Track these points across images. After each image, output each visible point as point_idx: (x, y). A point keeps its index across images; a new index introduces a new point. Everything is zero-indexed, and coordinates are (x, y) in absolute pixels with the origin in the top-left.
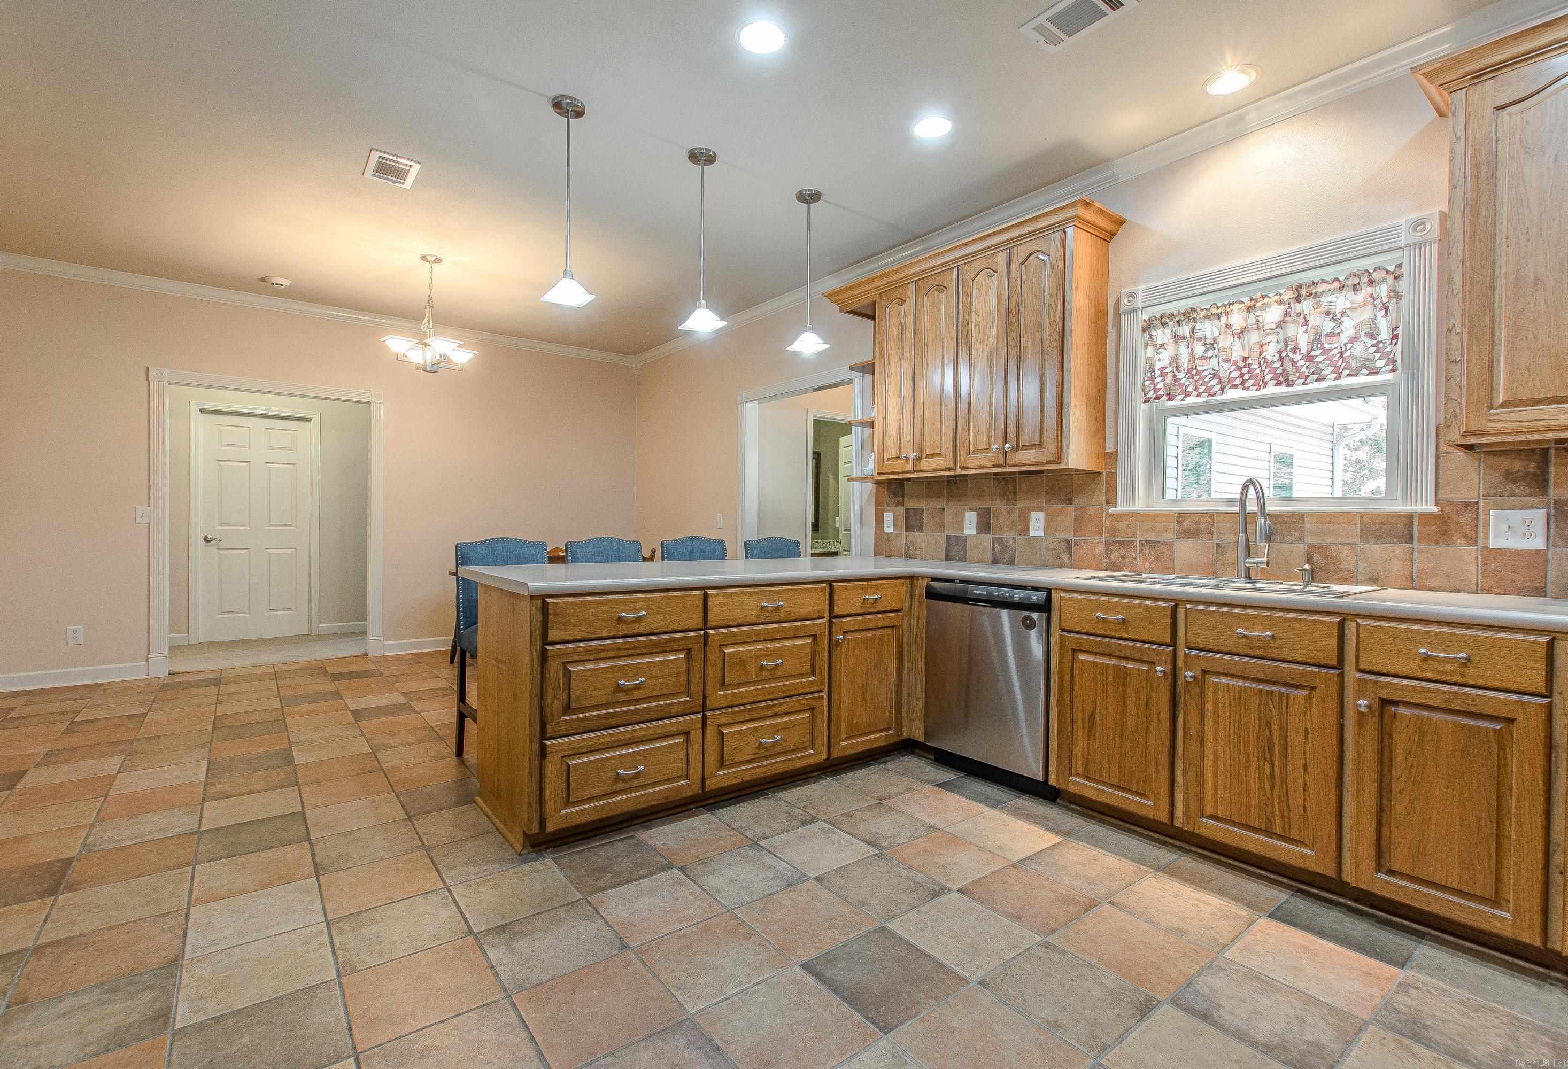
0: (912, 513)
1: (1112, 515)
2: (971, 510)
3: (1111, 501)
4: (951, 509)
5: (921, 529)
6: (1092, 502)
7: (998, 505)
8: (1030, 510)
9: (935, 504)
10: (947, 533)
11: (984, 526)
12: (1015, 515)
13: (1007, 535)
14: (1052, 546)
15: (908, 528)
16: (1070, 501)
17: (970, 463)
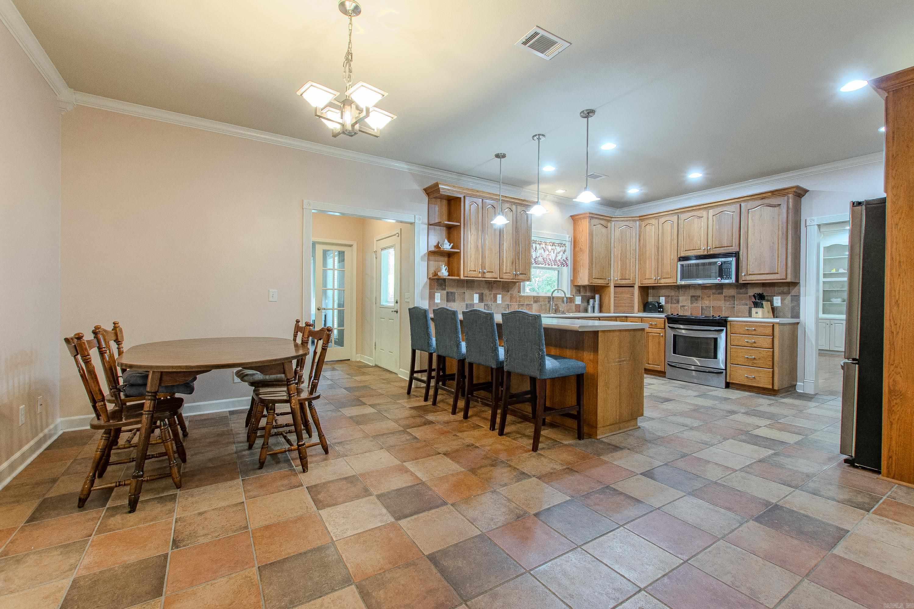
0: (450, 294)
1: (520, 296)
2: (476, 293)
3: (519, 292)
4: (468, 293)
5: (454, 301)
6: (514, 292)
7: (486, 292)
8: (497, 294)
9: (462, 290)
10: (466, 303)
11: (481, 300)
12: (492, 296)
13: (489, 303)
14: (504, 306)
15: (448, 301)
16: (508, 291)
17: (504, 277)
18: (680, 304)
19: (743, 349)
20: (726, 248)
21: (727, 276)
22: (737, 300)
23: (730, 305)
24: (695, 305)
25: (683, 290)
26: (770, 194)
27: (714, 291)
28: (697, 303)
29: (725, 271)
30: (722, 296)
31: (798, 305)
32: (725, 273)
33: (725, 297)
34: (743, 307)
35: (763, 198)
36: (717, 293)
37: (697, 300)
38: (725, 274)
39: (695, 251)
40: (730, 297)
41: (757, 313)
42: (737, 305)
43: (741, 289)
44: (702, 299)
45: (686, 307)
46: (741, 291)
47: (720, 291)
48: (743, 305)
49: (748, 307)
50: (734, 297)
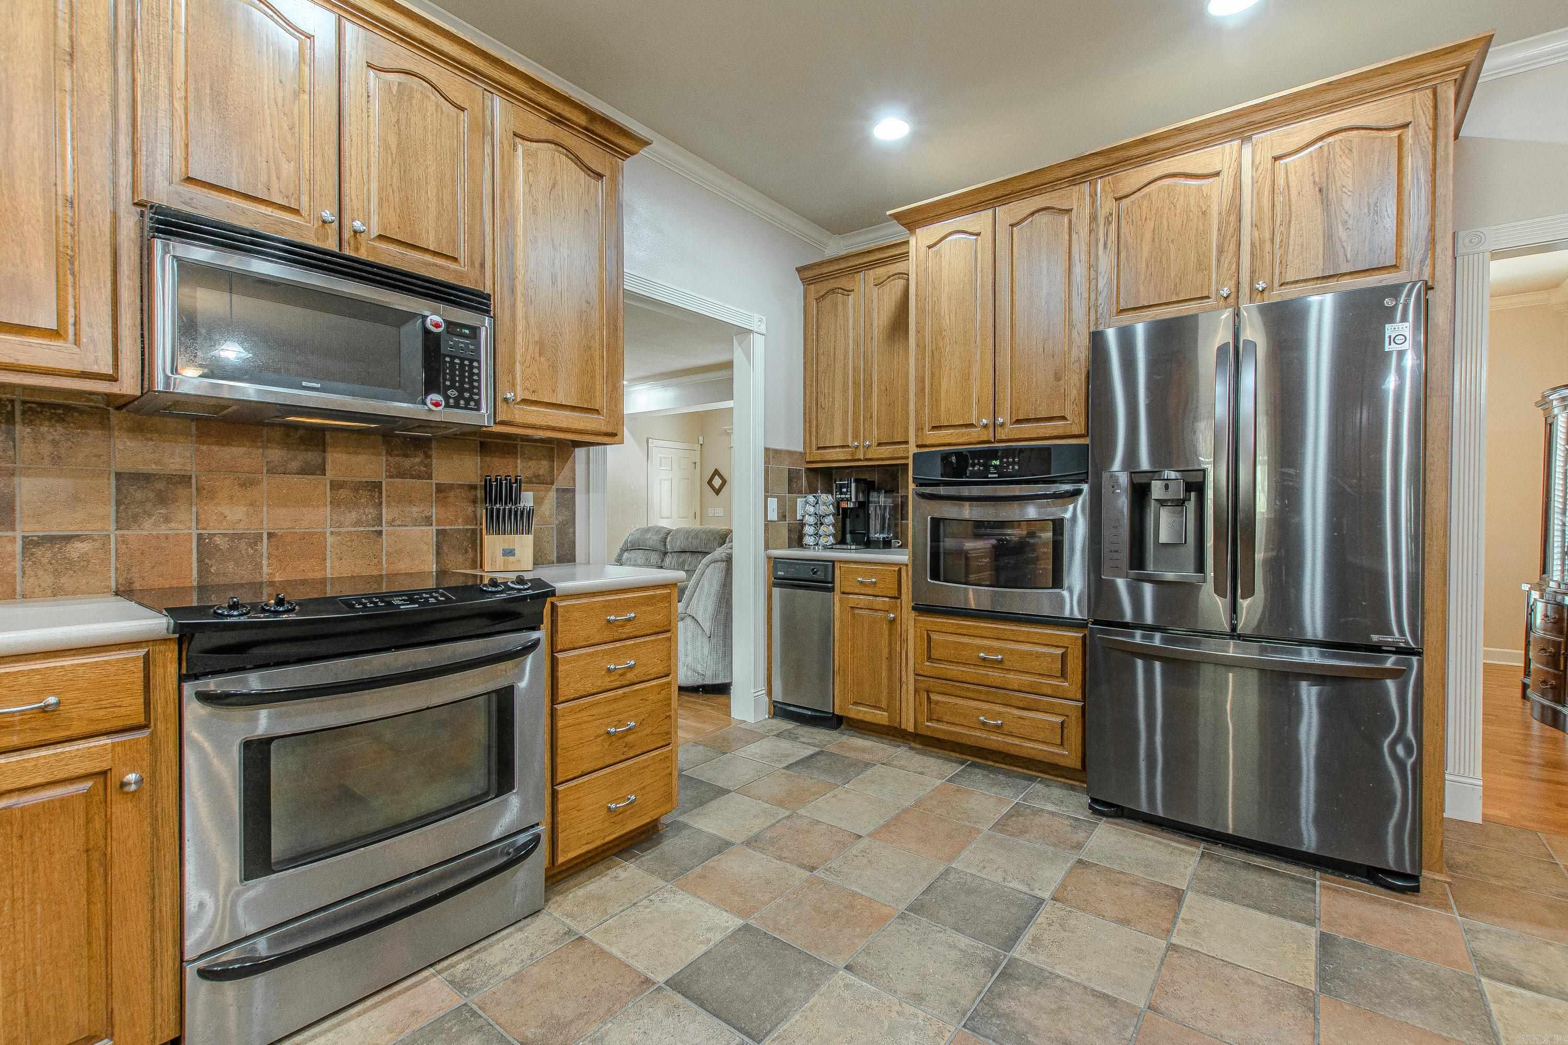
18: (26, 527)
19: (598, 703)
20: (428, 258)
21: (461, 390)
22: (388, 505)
23: (358, 523)
24: (148, 528)
25: (52, 432)
26: (582, 120)
27: (276, 454)
28: (167, 520)
29: (453, 370)
30: (321, 486)
31: (571, 521)
32: (453, 376)
33: (336, 486)
34: (417, 531)
35: (558, 120)
36: (294, 465)
37: (162, 499)
38: (453, 381)
39: (263, 209)
40: (358, 487)
41: (509, 553)
42: (391, 523)
43: (406, 456)
44: (205, 493)
45: (77, 549)
46: (407, 463)
47: (311, 457)
48: (415, 523)
49: (430, 532)
50: (376, 487)
